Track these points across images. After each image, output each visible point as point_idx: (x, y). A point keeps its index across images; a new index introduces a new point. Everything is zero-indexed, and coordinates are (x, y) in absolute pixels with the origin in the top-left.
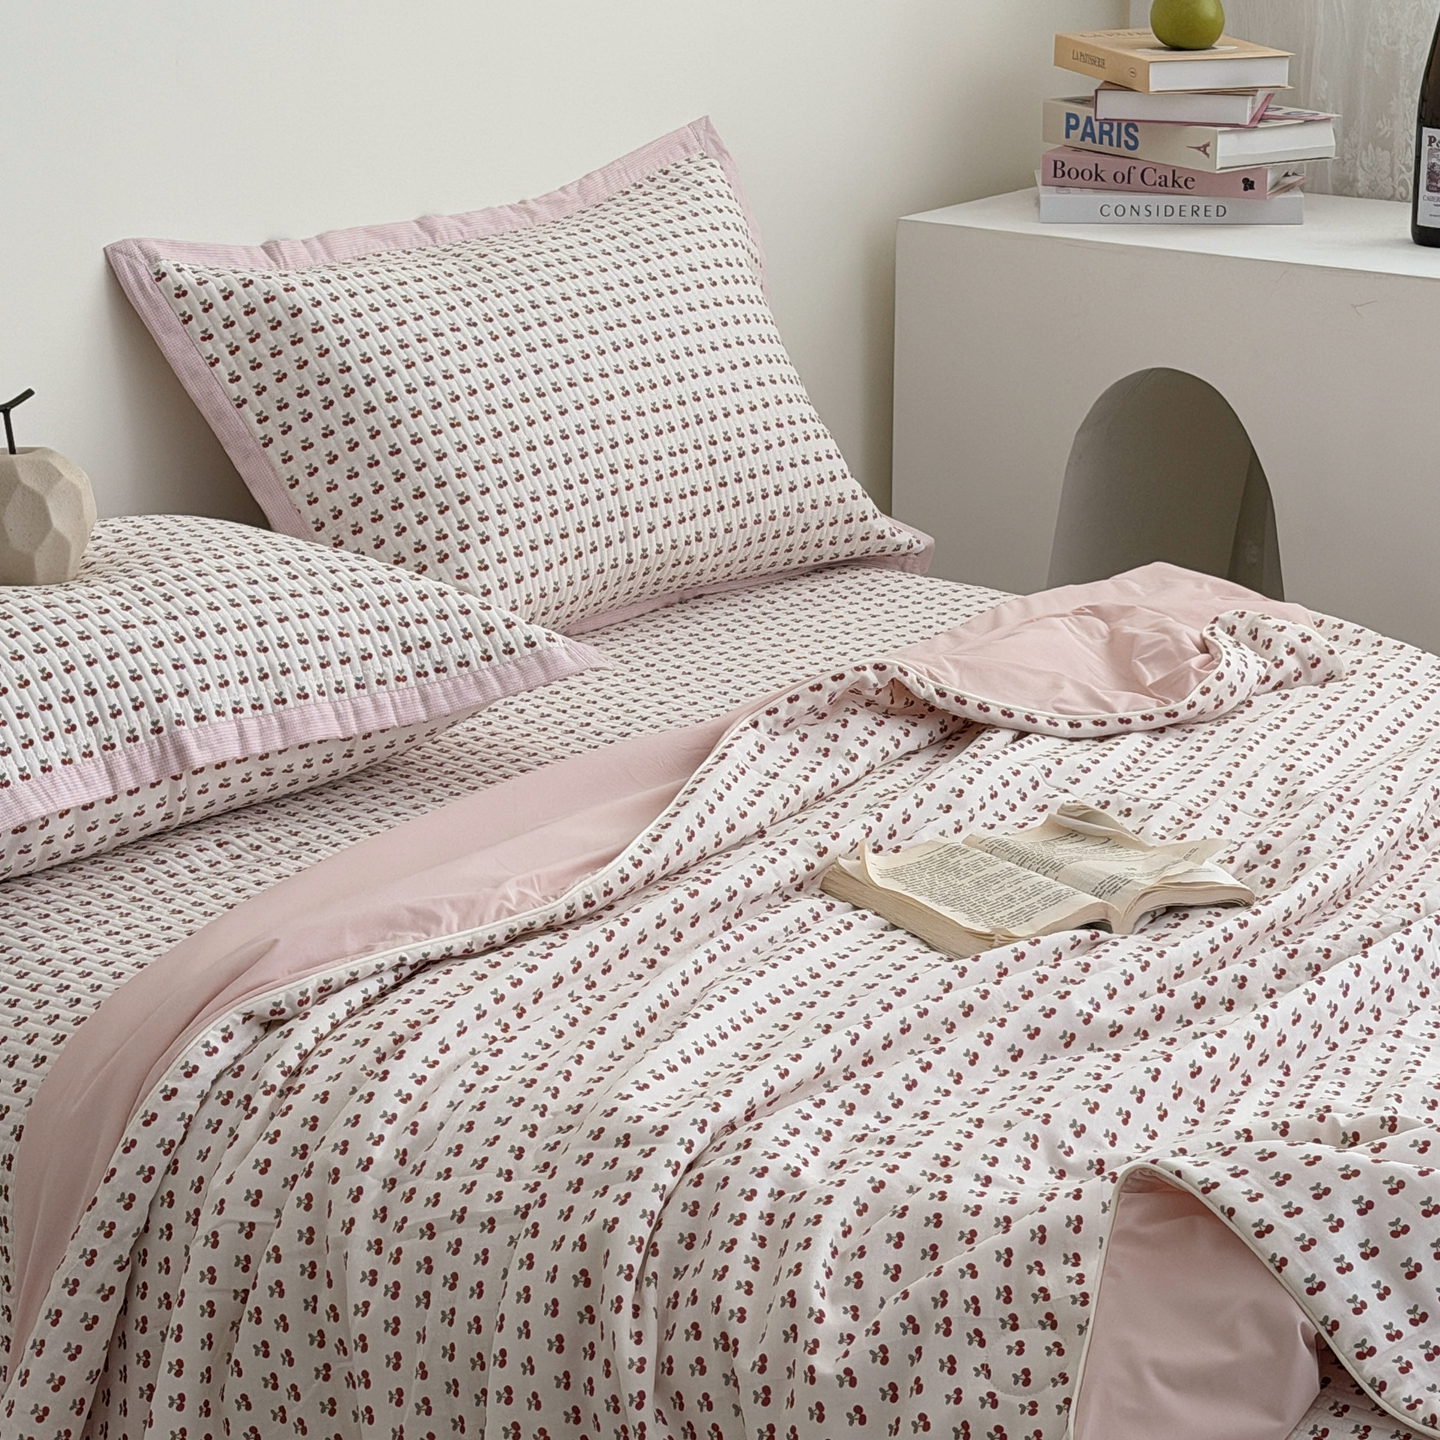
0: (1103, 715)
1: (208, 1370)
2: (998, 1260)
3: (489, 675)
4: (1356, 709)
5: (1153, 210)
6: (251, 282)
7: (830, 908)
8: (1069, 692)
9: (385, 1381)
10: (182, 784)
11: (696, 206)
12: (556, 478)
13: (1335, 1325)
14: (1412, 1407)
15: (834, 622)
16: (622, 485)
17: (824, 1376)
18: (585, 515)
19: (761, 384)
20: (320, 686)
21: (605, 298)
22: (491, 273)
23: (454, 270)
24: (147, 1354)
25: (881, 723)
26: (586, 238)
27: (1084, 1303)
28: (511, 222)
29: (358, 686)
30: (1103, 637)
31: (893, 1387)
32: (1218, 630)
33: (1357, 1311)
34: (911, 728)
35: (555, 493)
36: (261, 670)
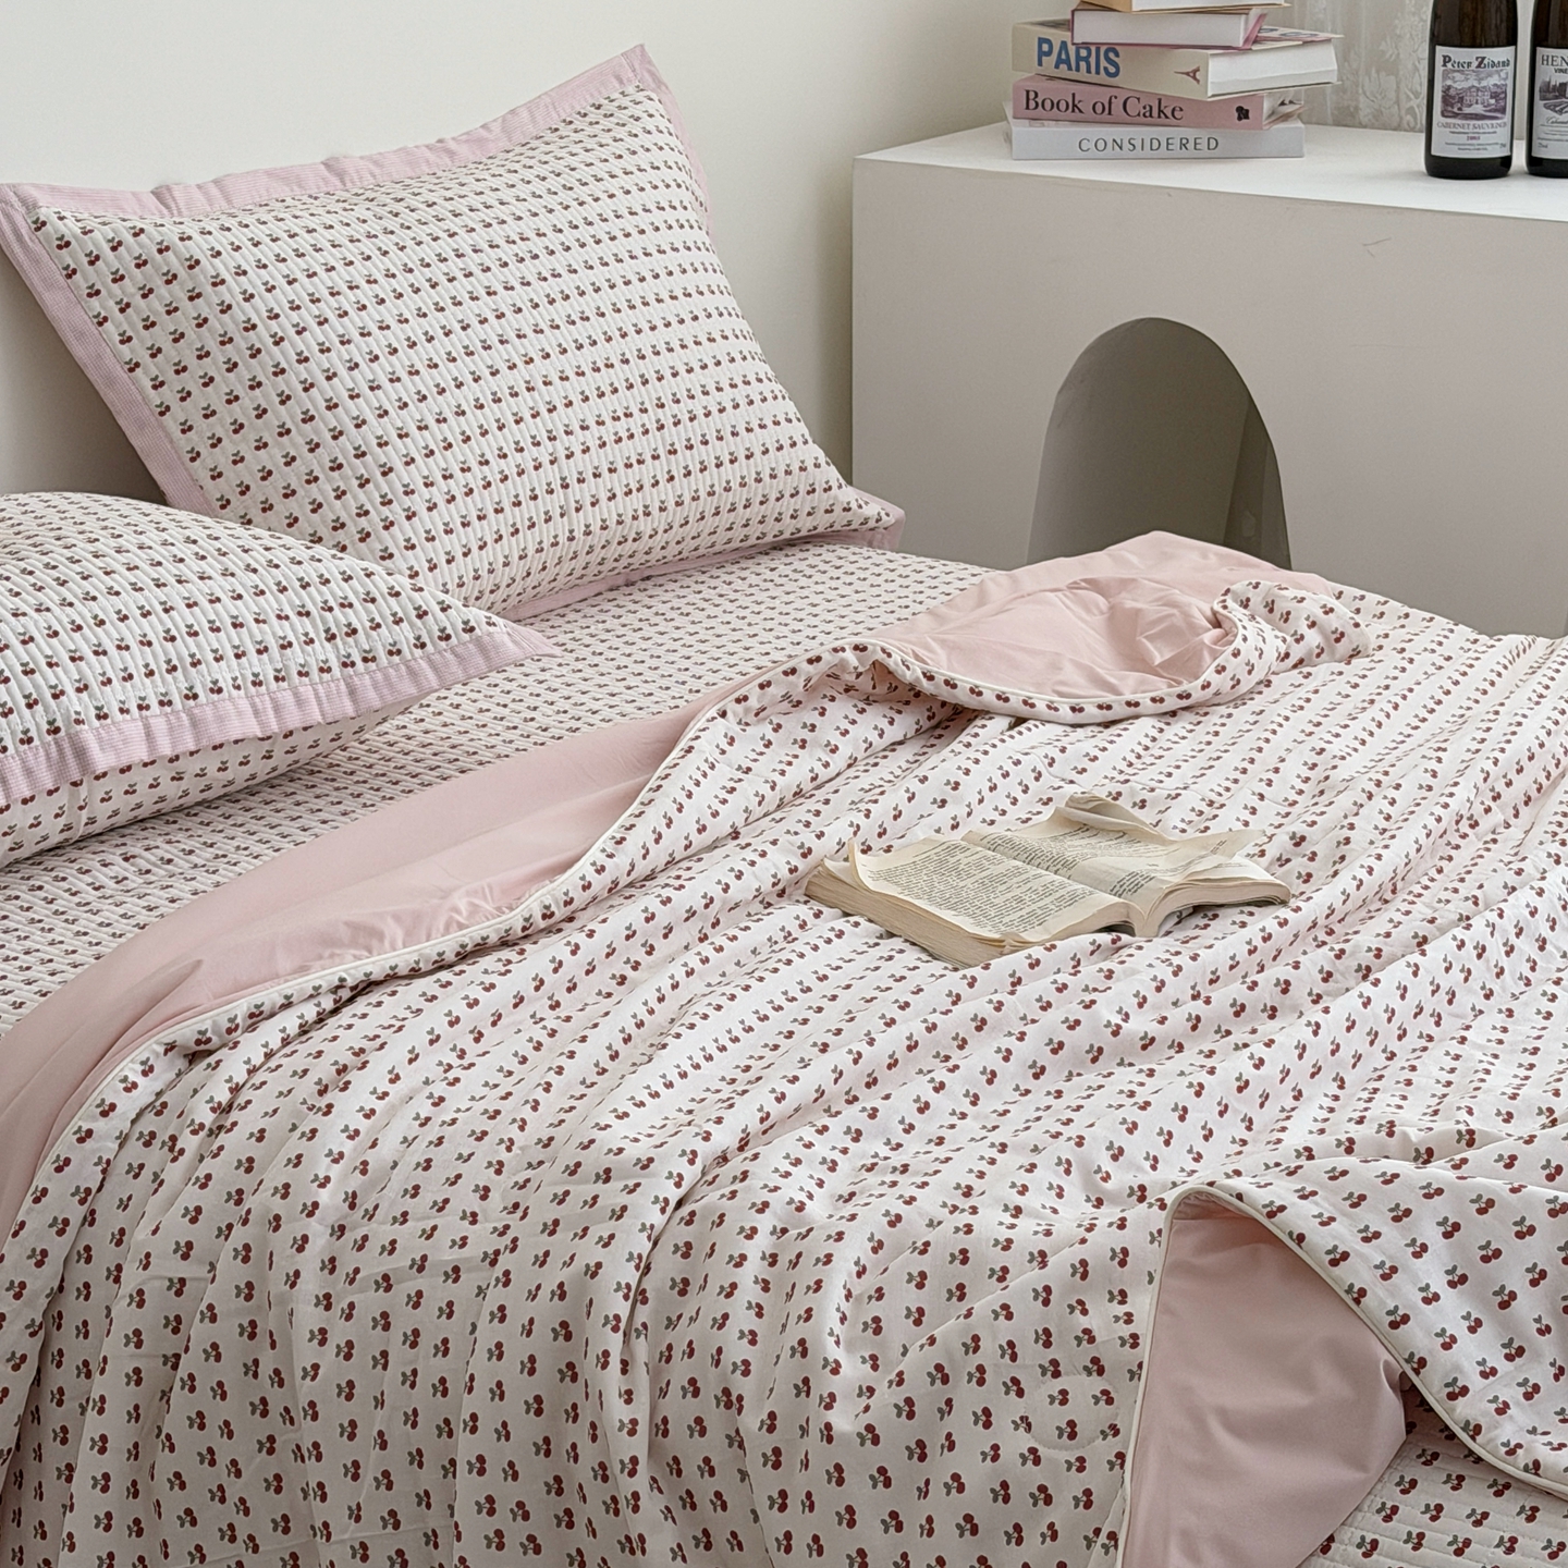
0: (1108, 698)
1: (136, 1446)
2: (1036, 1298)
3: (423, 664)
4: (1387, 687)
5: (1138, 144)
6: (142, 230)
7: (817, 915)
8: (1070, 673)
9: (339, 1452)
10: (83, 791)
11: (634, 143)
12: (488, 446)
13: (1422, 1362)
14: (1511, 1452)
15: (799, 604)
16: (562, 454)
17: (843, 1434)
18: (521, 487)
19: (712, 340)
20: (235, 679)
21: (537, 245)
22: (410, 218)
23: (368, 215)
24: (64, 1429)
25: (862, 711)
26: (513, 179)
27: (1135, 1345)
28: (429, 164)
29: (277, 679)
30: (1102, 613)
31: (921, 1444)
32: (1230, 603)
33: (1447, 1346)
34: (897, 717)
35: (487, 462)
36: (169, 662)
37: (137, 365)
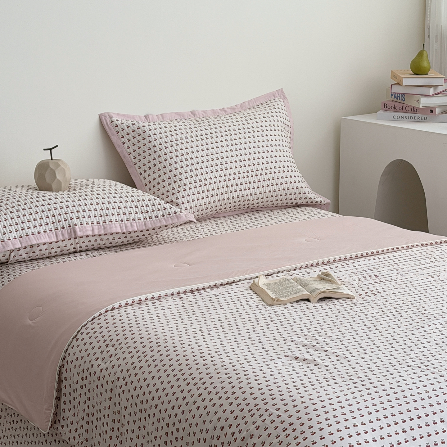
3: (163, 220)
5: (407, 117)
6: (134, 124)
10: (77, 240)
11: (270, 111)
12: (208, 176)
18: (215, 186)
20: (116, 220)
28: (218, 113)
29: (127, 220)
36: (101, 214)
37: (131, 153)
